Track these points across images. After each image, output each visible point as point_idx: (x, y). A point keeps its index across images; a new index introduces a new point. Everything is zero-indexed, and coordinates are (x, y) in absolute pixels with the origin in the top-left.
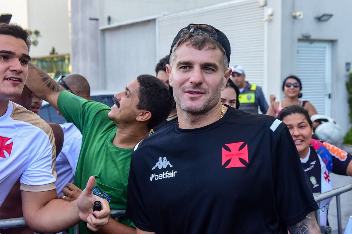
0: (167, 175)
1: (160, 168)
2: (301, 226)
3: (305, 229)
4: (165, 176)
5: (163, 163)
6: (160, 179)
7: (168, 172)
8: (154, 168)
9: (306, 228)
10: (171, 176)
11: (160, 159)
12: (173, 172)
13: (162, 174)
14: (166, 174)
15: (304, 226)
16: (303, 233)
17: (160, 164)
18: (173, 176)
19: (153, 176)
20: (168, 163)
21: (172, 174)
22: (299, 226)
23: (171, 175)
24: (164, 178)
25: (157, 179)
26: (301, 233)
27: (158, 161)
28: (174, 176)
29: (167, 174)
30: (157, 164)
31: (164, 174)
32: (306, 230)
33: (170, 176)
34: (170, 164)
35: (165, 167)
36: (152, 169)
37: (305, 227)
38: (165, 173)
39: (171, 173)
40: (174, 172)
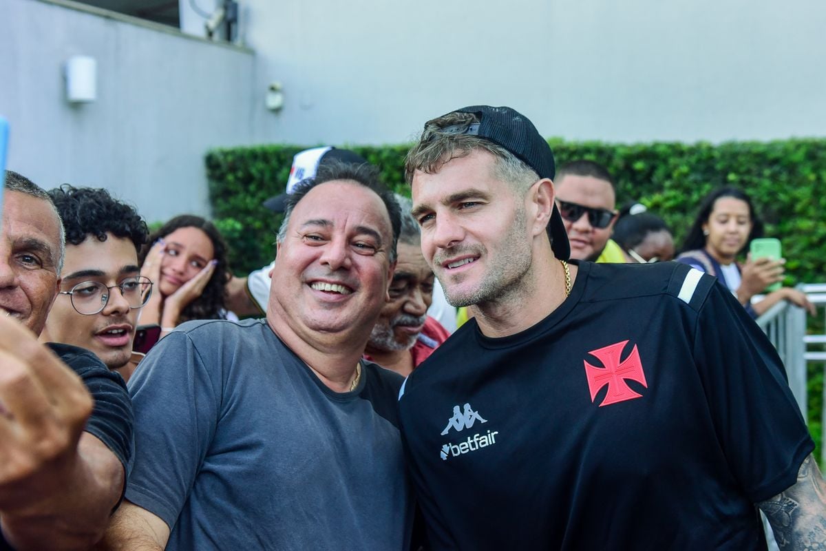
0: (478, 442)
1: (459, 428)
2: (783, 499)
3: (793, 505)
4: (473, 445)
5: (463, 417)
6: (463, 452)
7: (478, 435)
8: (445, 432)
9: (796, 503)
10: (487, 444)
11: (457, 409)
12: (490, 433)
13: (467, 441)
14: (475, 440)
15: (790, 499)
16: (790, 513)
17: (457, 421)
18: (491, 443)
19: (446, 448)
20: (476, 415)
21: (489, 439)
22: (779, 500)
23: (486, 440)
24: (472, 449)
25: (456, 455)
26: (786, 514)
27: (452, 415)
28: (494, 442)
29: (478, 439)
30: (452, 422)
31: (470, 441)
32: (796, 507)
33: (484, 443)
34: (480, 418)
35: (470, 425)
36: (442, 434)
37: (793, 501)
38: (472, 439)
39: (485, 437)
40: (493, 434)
